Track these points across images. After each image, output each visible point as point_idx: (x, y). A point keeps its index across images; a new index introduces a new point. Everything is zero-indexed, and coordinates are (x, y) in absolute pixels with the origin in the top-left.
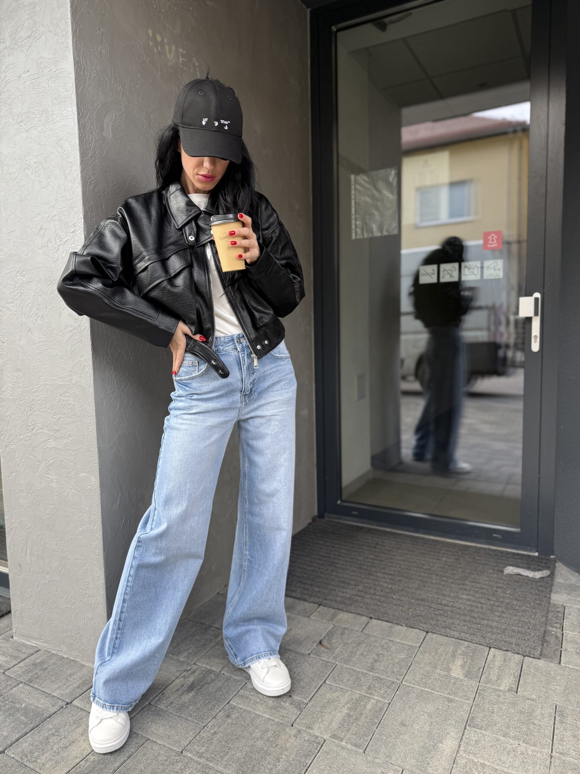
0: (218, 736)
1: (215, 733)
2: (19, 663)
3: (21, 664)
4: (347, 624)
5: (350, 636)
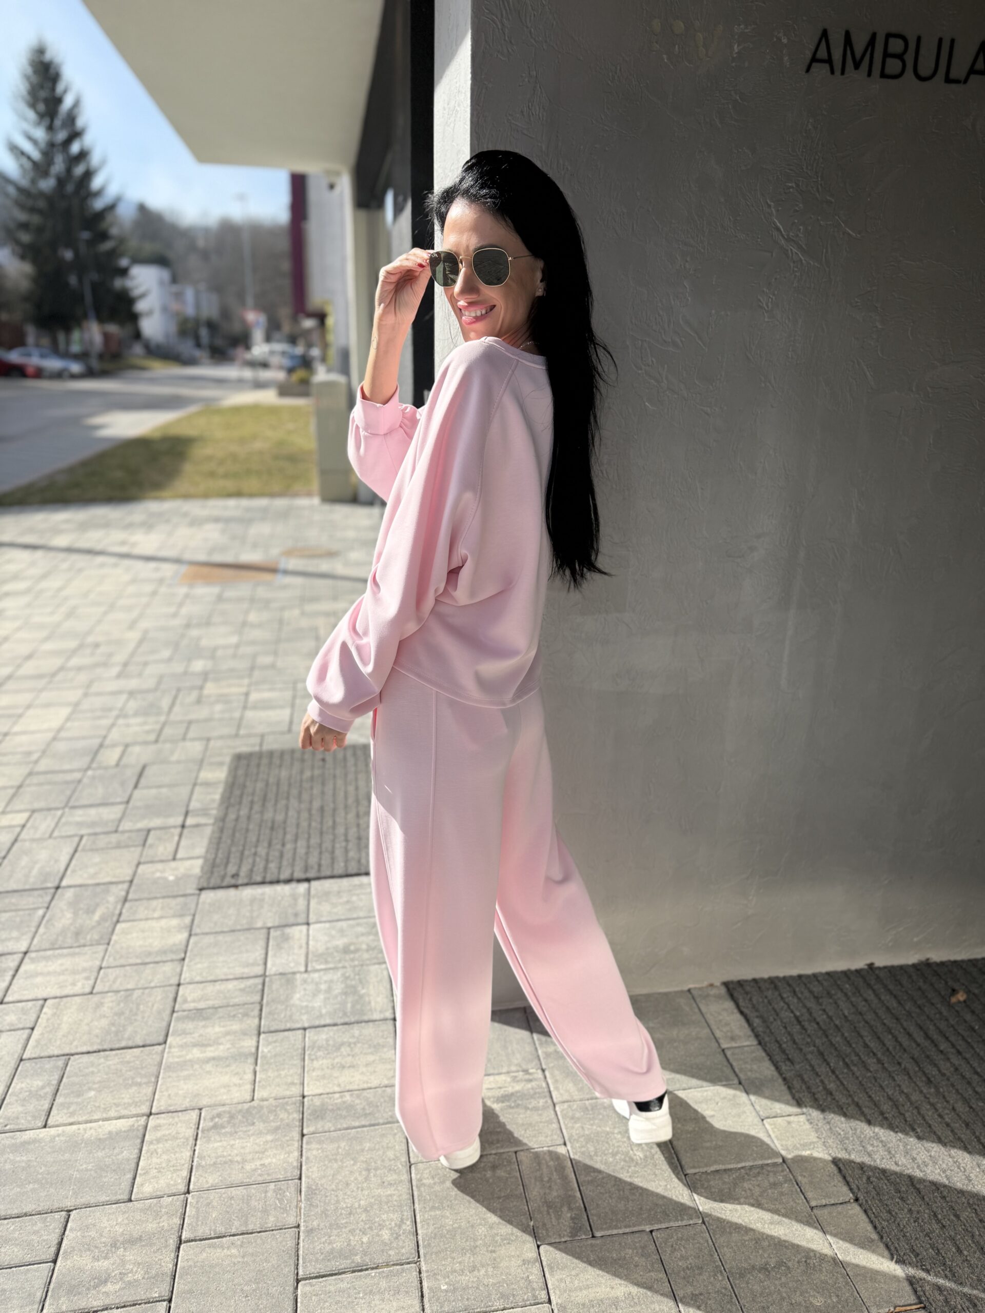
4: (805, 1176)
5: (783, 1197)
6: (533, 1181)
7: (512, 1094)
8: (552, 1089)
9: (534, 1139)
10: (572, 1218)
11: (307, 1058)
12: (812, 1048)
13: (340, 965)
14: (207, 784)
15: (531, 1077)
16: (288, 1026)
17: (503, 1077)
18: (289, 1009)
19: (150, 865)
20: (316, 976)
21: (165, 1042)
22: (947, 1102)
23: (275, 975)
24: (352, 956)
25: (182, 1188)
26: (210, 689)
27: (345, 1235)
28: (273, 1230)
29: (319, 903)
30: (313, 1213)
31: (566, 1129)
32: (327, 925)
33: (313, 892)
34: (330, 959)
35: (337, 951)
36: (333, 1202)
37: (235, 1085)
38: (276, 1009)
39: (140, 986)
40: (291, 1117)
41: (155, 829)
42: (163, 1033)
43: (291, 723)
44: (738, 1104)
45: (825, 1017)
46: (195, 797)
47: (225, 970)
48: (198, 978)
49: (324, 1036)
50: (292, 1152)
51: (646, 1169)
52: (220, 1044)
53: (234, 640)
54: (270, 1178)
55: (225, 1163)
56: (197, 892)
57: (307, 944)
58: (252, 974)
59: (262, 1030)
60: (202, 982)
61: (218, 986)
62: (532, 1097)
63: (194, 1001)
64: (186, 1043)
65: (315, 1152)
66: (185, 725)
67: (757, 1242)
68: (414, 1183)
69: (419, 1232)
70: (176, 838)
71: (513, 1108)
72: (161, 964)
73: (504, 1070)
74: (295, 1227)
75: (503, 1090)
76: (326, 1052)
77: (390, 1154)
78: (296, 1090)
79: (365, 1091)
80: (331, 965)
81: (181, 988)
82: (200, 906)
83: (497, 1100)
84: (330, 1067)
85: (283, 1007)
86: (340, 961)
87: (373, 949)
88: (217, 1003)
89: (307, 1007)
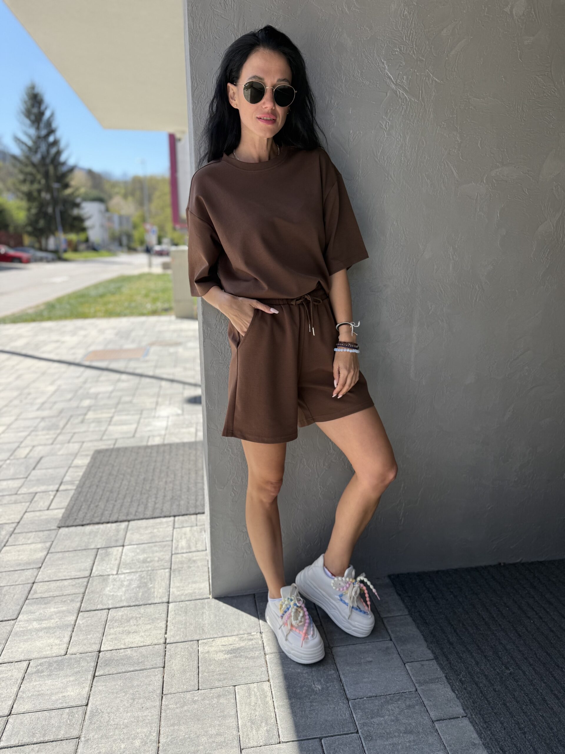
0: (193, 706)
1: (195, 702)
2: (187, 553)
3: (184, 555)
4: (431, 700)
5: (414, 715)
6: (244, 705)
7: (238, 649)
8: (265, 645)
9: (249, 678)
10: (268, 731)
11: (106, 627)
12: (443, 616)
13: (139, 570)
14: (77, 467)
15: (251, 637)
16: (99, 607)
17: (234, 638)
18: (101, 597)
19: (32, 513)
20: (123, 576)
21: (16, 619)
22: (531, 650)
23: (96, 576)
24: (147, 564)
25: (7, 712)
26: (91, 415)
27: (110, 743)
28: (61, 740)
29: (132, 534)
30: (91, 728)
31: (271, 671)
32: (135, 546)
33: (130, 527)
34: (133, 567)
35: (139, 562)
36: (106, 721)
37: (57, 645)
38: (93, 597)
39: (9, 584)
40: (88, 665)
41: (40, 492)
42: (17, 613)
43: (136, 431)
44: (389, 653)
45: (452, 596)
46: (68, 474)
47: (65, 574)
48: (47, 579)
49: (120, 614)
50: (84, 687)
51: (322, 697)
52: (53, 619)
53: (110, 388)
54: (67, 705)
55: (39, 695)
56: (58, 528)
57: (121, 558)
58: (81, 576)
59: (81, 610)
60: (48, 581)
61: (58, 583)
62: (252, 650)
63: (40, 593)
64: (29, 619)
65: (100, 688)
66: (71, 435)
67: (394, 746)
68: (163, 707)
69: (161, 741)
70: (52, 497)
71: (237, 657)
72: (25, 571)
73: (235, 634)
74: (77, 738)
75: (232, 646)
76: (120, 623)
77: (150, 688)
78: (96, 648)
79: (141, 649)
80: (133, 570)
81: (35, 585)
82: (58, 535)
83: (228, 652)
84: (121, 632)
85: (98, 595)
86: (139, 567)
87: (162, 560)
88: (56, 593)
89: (113, 595)
